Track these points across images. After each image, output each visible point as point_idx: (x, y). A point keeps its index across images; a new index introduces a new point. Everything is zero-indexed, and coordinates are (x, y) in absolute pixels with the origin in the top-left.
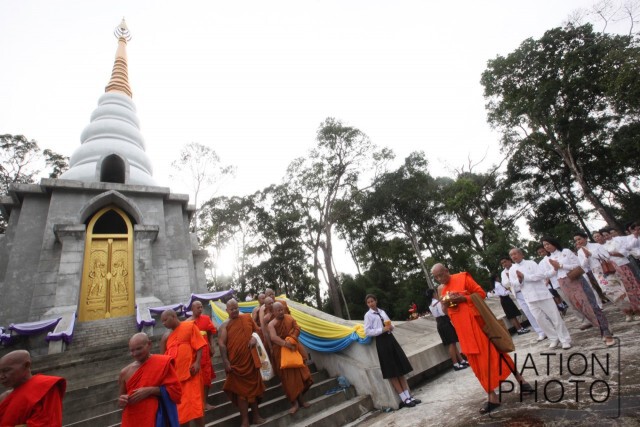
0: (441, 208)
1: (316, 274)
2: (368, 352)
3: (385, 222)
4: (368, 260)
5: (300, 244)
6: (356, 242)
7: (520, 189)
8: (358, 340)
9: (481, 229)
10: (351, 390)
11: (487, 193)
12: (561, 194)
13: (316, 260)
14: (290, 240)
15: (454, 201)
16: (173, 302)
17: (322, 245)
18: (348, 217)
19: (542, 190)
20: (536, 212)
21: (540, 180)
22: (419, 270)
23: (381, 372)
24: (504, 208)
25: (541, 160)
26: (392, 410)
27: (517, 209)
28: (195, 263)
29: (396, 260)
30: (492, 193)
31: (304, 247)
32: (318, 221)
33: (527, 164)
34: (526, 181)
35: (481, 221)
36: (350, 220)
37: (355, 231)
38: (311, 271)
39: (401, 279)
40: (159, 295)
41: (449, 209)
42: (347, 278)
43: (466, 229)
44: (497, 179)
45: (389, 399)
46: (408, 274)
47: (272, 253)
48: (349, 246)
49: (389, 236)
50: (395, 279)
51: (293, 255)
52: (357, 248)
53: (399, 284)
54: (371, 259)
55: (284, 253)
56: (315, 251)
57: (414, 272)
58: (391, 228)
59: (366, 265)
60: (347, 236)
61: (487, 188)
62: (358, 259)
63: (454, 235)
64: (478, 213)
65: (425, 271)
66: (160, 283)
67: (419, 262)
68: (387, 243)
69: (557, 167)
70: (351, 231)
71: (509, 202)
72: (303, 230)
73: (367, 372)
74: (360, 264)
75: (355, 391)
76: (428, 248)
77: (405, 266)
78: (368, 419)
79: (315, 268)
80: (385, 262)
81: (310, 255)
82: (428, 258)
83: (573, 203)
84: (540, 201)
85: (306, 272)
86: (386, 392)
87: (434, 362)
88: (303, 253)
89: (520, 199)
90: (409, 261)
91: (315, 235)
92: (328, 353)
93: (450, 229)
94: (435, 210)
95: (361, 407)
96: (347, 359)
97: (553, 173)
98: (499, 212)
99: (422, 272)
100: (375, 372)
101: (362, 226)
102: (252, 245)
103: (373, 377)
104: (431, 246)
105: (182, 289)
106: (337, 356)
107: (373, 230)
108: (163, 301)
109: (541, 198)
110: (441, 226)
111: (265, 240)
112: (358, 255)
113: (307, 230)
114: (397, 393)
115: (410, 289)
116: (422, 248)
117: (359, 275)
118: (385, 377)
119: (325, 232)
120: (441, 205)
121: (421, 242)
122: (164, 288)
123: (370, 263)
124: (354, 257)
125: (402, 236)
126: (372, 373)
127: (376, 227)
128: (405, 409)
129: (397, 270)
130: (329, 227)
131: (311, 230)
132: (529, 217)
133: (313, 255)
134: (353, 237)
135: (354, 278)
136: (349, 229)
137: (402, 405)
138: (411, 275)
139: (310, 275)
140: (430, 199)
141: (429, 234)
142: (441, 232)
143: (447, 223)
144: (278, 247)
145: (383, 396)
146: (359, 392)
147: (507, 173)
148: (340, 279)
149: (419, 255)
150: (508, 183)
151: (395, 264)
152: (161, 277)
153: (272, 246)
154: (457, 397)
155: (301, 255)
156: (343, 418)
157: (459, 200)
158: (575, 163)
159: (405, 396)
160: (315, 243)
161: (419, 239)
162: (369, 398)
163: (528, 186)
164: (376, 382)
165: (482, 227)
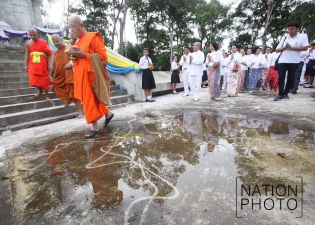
0: (193, 19)
1: (113, 37)
2: (137, 77)
3: (160, 17)
4: (143, 38)
5: (106, 15)
6: (140, 25)
7: (237, 22)
8: (134, 70)
9: (207, 38)
10: (125, 92)
11: (220, 18)
12: (253, 32)
13: (115, 29)
14: (100, 11)
15: (202, 16)
16: (20, 30)
17: (120, 20)
18: (139, 5)
19: (247, 26)
20: (236, 38)
21: (249, 20)
22: (168, 51)
23: (141, 86)
24: (223, 31)
25: (257, 7)
26: (142, 102)
27: (229, 33)
28: (33, 6)
29: (159, 42)
30: (222, 19)
31: (108, 18)
32: (120, 3)
33: (249, 7)
34: (242, 18)
35: (209, 34)
36: (140, 9)
37: (141, 17)
38: (110, 35)
39: (157, 53)
40: (8, 22)
41: (197, 21)
42: (130, 44)
43: (200, 36)
44: (229, 11)
45: (142, 97)
46: (162, 51)
47: (87, 17)
48: (135, 26)
49: (159, 27)
50: (155, 53)
51: (100, 22)
52: (140, 28)
53: (156, 56)
54: (145, 38)
55: (95, 18)
56: (115, 22)
57: (165, 51)
58: (162, 22)
59: (142, 40)
60: (136, 18)
61: (222, 15)
62: (138, 35)
63: (192, 37)
64: (210, 29)
65: (172, 52)
66: (8, 13)
67: (169, 46)
68: (157, 31)
69: (262, 15)
70: (138, 16)
71: (227, 28)
72: (110, 6)
73: (135, 85)
74: (139, 39)
75: (127, 92)
76: (177, 41)
77: (162, 47)
78: (130, 103)
79: (113, 34)
80: (153, 41)
81: (111, 25)
82: (175, 46)
83: (255, 38)
84: (242, 33)
85: (107, 35)
86: (141, 94)
87: (165, 89)
88: (107, 22)
89: (233, 28)
90: (165, 44)
91: (117, 11)
92: (117, 74)
93: (192, 33)
94: (190, 19)
95: (128, 99)
96: (126, 78)
97: (257, 18)
98: (220, 31)
99: (170, 52)
100: (138, 86)
101: (146, 15)
102: (74, 6)
103: (137, 88)
104: (179, 40)
105: (26, 23)
106: (121, 76)
107: (152, 20)
108: (12, 27)
109: (243, 31)
110: (188, 29)
111: (83, 5)
112: (139, 33)
113: (112, 7)
114: (146, 96)
115: (161, 59)
116: (174, 40)
117: (137, 44)
118: (143, 88)
119: (123, 12)
120: (194, 17)
121: (175, 36)
122: (12, 18)
123: (144, 40)
124: (136, 33)
125: (166, 29)
126: (137, 86)
127: (154, 18)
128: (148, 102)
129: (157, 48)
130: (127, 9)
131: (115, 7)
132: (231, 40)
133: (113, 25)
134: (139, 20)
135: (134, 45)
136: (138, 14)
137: (147, 101)
138: (164, 52)
139: (110, 37)
140: (189, 10)
141: (180, 32)
142: (187, 33)
143: (192, 29)
144: (92, 13)
145: (140, 96)
146: (128, 93)
147: (236, 9)
148: (126, 44)
149: (171, 43)
150: (233, 16)
151: (157, 44)
152: (8, 9)
153: (88, 12)
154: (171, 101)
155: (106, 23)
156: (119, 101)
157: (204, 17)
158: (270, 16)
159: (150, 97)
160: (116, 17)
161: (175, 33)
162: (133, 96)
163: (241, 21)
164: (138, 90)
165: (208, 37)
